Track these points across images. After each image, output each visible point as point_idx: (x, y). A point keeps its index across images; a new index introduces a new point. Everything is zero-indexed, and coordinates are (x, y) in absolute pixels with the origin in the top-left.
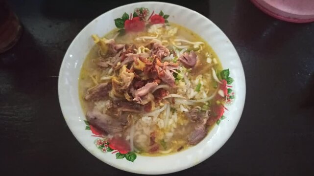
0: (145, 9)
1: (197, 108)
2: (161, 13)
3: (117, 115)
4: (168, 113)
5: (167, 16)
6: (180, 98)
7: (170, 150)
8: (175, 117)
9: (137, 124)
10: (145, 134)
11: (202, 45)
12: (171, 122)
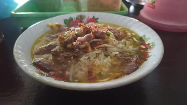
0: (83, 15)
1: (127, 54)
2: (94, 17)
3: (60, 59)
4: (102, 56)
5: (98, 19)
6: (111, 47)
7: (107, 79)
8: (109, 58)
9: (76, 65)
10: (84, 71)
11: (122, 28)
12: (105, 61)
